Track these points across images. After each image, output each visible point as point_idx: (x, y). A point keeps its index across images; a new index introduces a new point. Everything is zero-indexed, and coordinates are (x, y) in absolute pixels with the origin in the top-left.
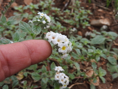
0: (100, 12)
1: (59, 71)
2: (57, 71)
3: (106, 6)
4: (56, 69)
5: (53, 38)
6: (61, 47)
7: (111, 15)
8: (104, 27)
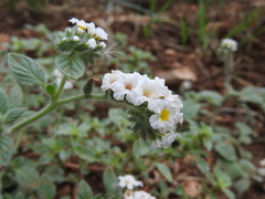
0: (169, 56)
1: (130, 187)
2: (125, 189)
3: (180, 44)
4: (122, 184)
5: (128, 87)
6: (159, 111)
7: (193, 61)
8: (187, 85)
